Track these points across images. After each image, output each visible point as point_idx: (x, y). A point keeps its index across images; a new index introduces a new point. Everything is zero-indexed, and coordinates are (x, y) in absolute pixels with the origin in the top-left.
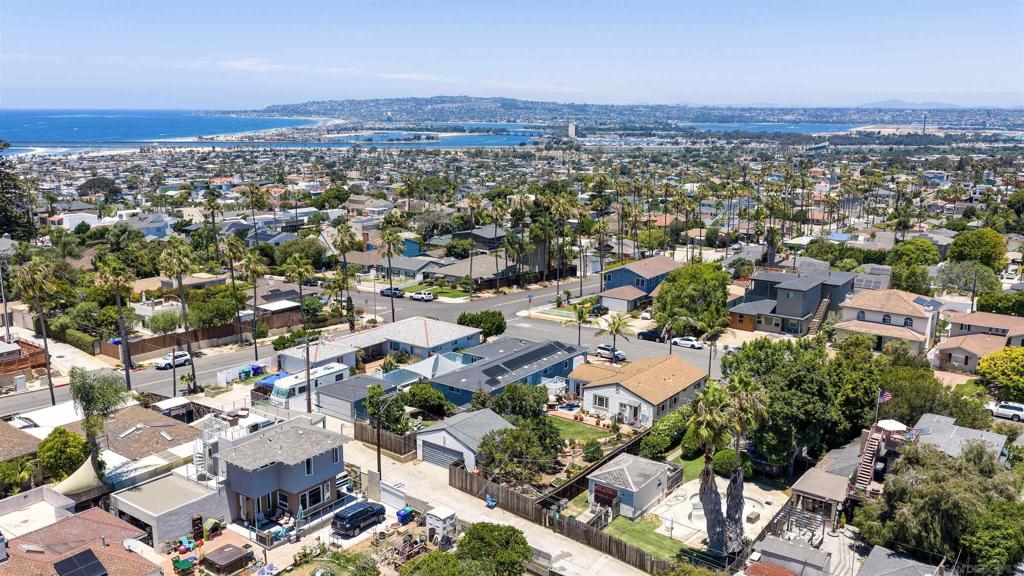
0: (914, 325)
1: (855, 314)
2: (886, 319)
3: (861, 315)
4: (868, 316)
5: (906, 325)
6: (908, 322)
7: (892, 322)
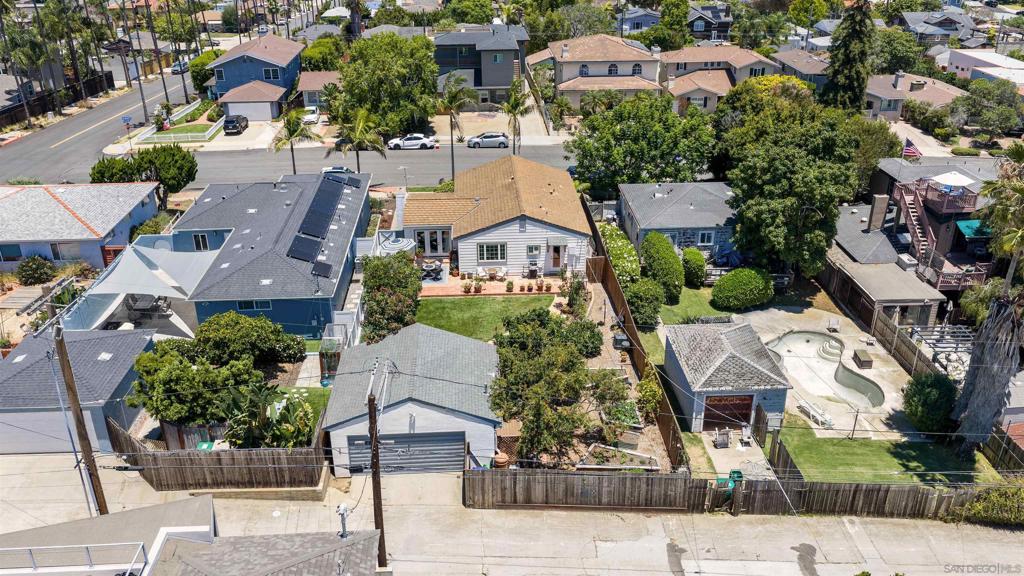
0: (643, 72)
1: (576, 70)
2: (613, 70)
3: (584, 70)
4: (592, 70)
5: (634, 73)
6: (637, 69)
7: (619, 73)
